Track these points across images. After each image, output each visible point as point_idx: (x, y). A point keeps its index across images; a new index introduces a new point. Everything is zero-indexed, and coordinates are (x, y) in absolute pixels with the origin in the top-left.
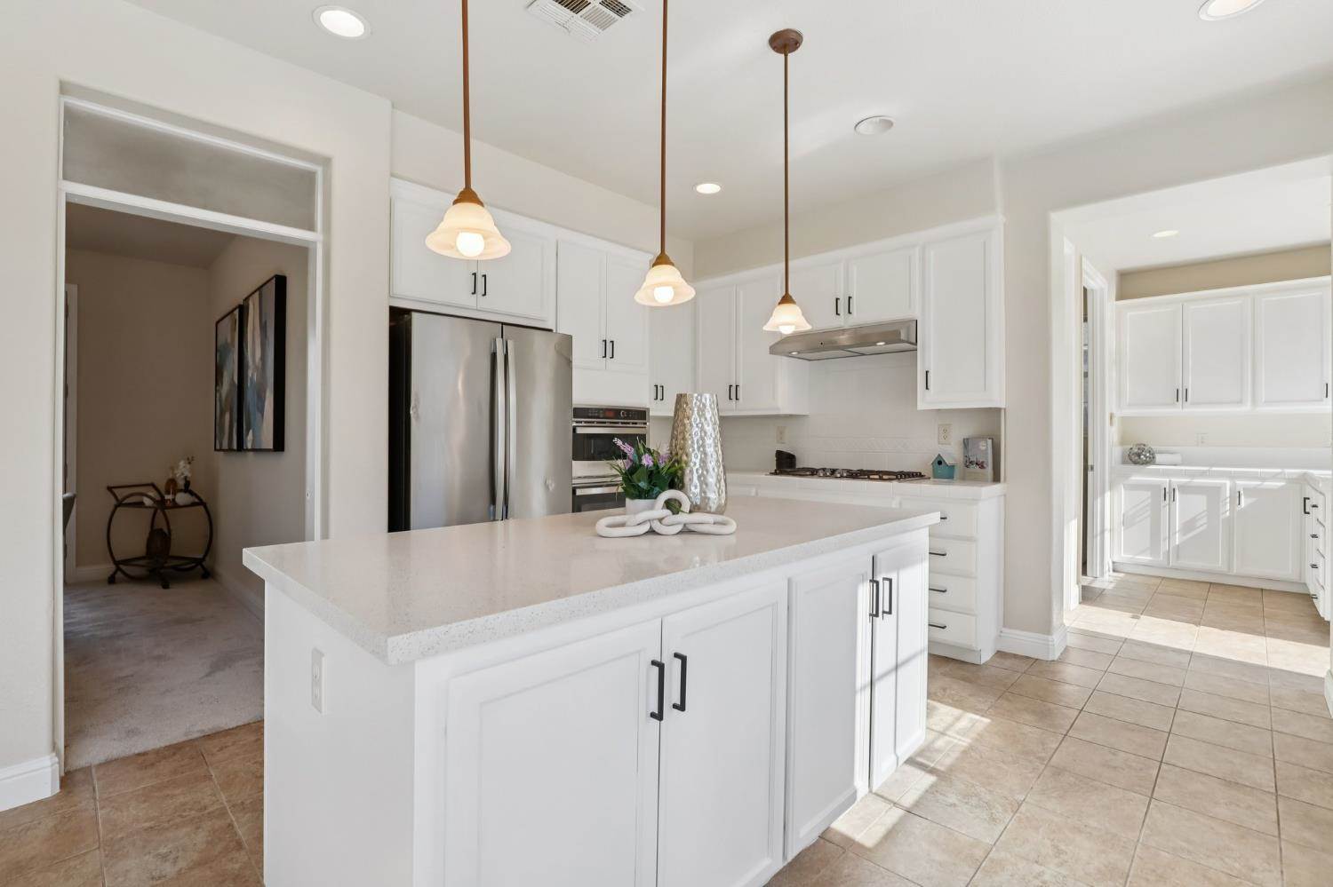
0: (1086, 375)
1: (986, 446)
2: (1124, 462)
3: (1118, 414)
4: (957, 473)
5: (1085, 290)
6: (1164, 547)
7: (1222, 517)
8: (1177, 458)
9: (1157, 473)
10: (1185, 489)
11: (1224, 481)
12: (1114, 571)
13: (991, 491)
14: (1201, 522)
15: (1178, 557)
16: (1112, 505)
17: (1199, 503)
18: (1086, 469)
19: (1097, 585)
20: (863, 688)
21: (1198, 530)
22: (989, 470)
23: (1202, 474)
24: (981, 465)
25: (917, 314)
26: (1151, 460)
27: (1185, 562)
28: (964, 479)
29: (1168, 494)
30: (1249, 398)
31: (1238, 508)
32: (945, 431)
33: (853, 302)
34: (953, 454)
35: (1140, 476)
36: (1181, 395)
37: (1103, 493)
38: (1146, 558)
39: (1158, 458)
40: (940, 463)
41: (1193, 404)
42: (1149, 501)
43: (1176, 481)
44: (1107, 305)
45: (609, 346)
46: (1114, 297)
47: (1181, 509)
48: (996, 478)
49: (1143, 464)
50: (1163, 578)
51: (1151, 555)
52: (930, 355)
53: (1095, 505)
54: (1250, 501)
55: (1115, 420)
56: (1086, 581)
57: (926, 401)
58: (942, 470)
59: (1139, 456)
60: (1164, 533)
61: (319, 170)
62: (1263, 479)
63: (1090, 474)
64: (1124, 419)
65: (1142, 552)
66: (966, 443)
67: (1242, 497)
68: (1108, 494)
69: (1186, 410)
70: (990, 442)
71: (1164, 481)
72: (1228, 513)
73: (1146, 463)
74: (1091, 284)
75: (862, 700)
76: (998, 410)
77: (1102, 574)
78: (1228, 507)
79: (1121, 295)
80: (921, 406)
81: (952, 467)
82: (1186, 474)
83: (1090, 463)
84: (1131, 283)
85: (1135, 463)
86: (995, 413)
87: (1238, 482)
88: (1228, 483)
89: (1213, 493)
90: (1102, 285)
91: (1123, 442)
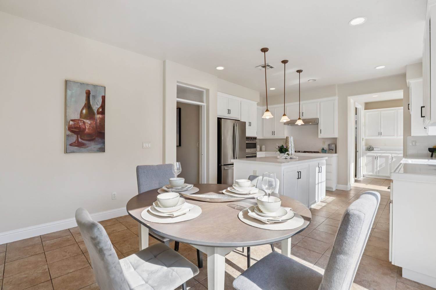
0: (356, 128)
1: (333, 146)
2: (366, 150)
3: (364, 138)
4: (327, 151)
5: (356, 108)
6: (375, 170)
7: (389, 163)
8: (379, 149)
9: (373, 153)
10: (380, 157)
11: (389, 155)
12: (363, 177)
13: (335, 155)
14: (384, 165)
15: (379, 173)
16: (363, 161)
17: (384, 160)
18: (356, 152)
19: (359, 179)
20: (317, 184)
21: (383, 167)
22: (334, 151)
23: (384, 153)
24: (333, 150)
25: (318, 117)
26: (373, 150)
27: (381, 174)
28: (328, 153)
29: (376, 158)
30: (396, 135)
31: (393, 161)
32: (324, 142)
33: (304, 114)
34: (326, 147)
35: (370, 153)
36: (380, 134)
37: (360, 157)
38: (371, 173)
39: (375, 149)
40: (323, 149)
41: (383, 136)
42: (372, 160)
43: (378, 154)
44: (362, 111)
45: (250, 123)
46: (364, 109)
47: (379, 161)
48: (336, 153)
49: (371, 151)
50: (375, 178)
51: (372, 173)
52: (321, 126)
53: (358, 160)
54: (395, 159)
55: (364, 140)
56: (356, 179)
57: (320, 136)
58: (323, 151)
59: (370, 149)
60: (375, 167)
61: (205, 91)
62: (399, 154)
63: (357, 153)
64: (366, 140)
65: (369, 172)
66: (329, 145)
67: (394, 159)
68: (362, 158)
69: (382, 137)
70: (334, 145)
71: (375, 155)
72: (390, 162)
73: (372, 150)
74: (357, 107)
75: (317, 186)
76: (336, 138)
77: (360, 177)
78: (390, 161)
79: (366, 109)
80: (319, 137)
81: (326, 150)
82: (381, 153)
83: (357, 150)
84: (368, 106)
85: (369, 150)
86: (335, 139)
87: (393, 155)
88: (390, 155)
89: (387, 157)
90: (361, 107)
91: (366, 145)
